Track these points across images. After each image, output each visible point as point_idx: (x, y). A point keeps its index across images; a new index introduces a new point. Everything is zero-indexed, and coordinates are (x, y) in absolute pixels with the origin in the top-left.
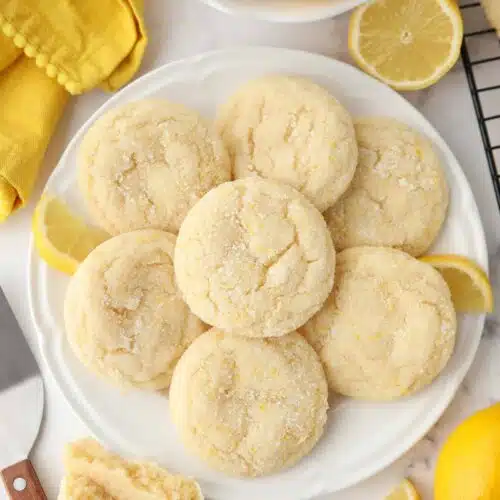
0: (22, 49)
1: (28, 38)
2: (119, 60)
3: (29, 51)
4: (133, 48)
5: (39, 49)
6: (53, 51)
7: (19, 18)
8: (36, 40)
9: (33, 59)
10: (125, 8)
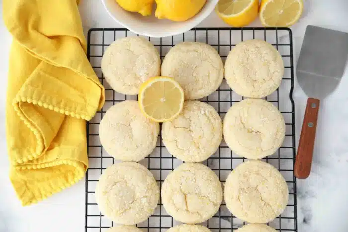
0: (64, 114)
1: (64, 109)
2: (99, 101)
3: (67, 113)
4: (102, 94)
5: (70, 111)
6: (75, 109)
7: (58, 104)
8: (67, 108)
9: (70, 115)
10: (92, 82)
